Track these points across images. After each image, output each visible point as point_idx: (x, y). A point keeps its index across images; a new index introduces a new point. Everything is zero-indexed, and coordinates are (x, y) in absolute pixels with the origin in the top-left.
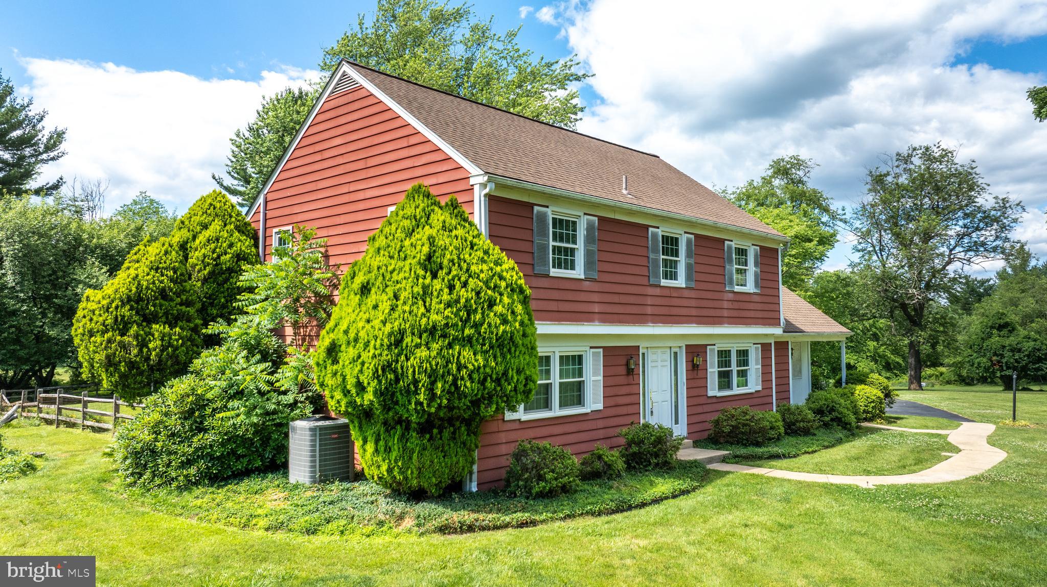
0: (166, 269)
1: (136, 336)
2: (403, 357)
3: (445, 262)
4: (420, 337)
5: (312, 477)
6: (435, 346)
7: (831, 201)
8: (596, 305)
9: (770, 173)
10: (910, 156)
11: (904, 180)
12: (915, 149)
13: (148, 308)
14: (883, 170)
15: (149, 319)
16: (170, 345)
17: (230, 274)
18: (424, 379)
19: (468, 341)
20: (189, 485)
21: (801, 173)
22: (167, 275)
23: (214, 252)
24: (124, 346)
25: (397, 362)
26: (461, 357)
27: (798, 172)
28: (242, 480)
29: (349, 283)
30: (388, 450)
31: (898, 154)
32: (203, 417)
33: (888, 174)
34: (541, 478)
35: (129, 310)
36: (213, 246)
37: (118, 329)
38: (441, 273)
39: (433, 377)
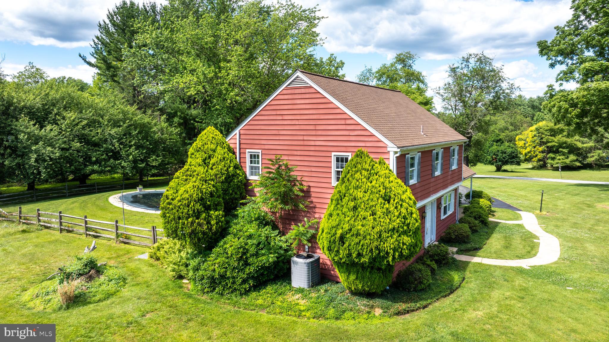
0: (209, 180)
1: (205, 219)
2: (382, 243)
3: (392, 196)
4: (388, 233)
5: (308, 285)
6: (395, 236)
7: (425, 77)
8: (419, 193)
9: (395, 61)
10: (468, 58)
11: (465, 71)
12: (470, 55)
13: (206, 203)
14: (455, 66)
15: (207, 208)
16: (220, 221)
17: (233, 177)
18: (392, 251)
19: (405, 233)
20: (247, 292)
21: (411, 62)
22: (211, 184)
23: (225, 167)
24: (200, 225)
25: (380, 245)
26: (404, 240)
27: (409, 61)
28: (267, 286)
29: (340, 201)
30: (363, 278)
31: (463, 58)
32: (247, 258)
33: (458, 68)
34: (421, 283)
35: (200, 205)
36: (223, 163)
37: (195, 216)
38: (392, 201)
39: (395, 250)
